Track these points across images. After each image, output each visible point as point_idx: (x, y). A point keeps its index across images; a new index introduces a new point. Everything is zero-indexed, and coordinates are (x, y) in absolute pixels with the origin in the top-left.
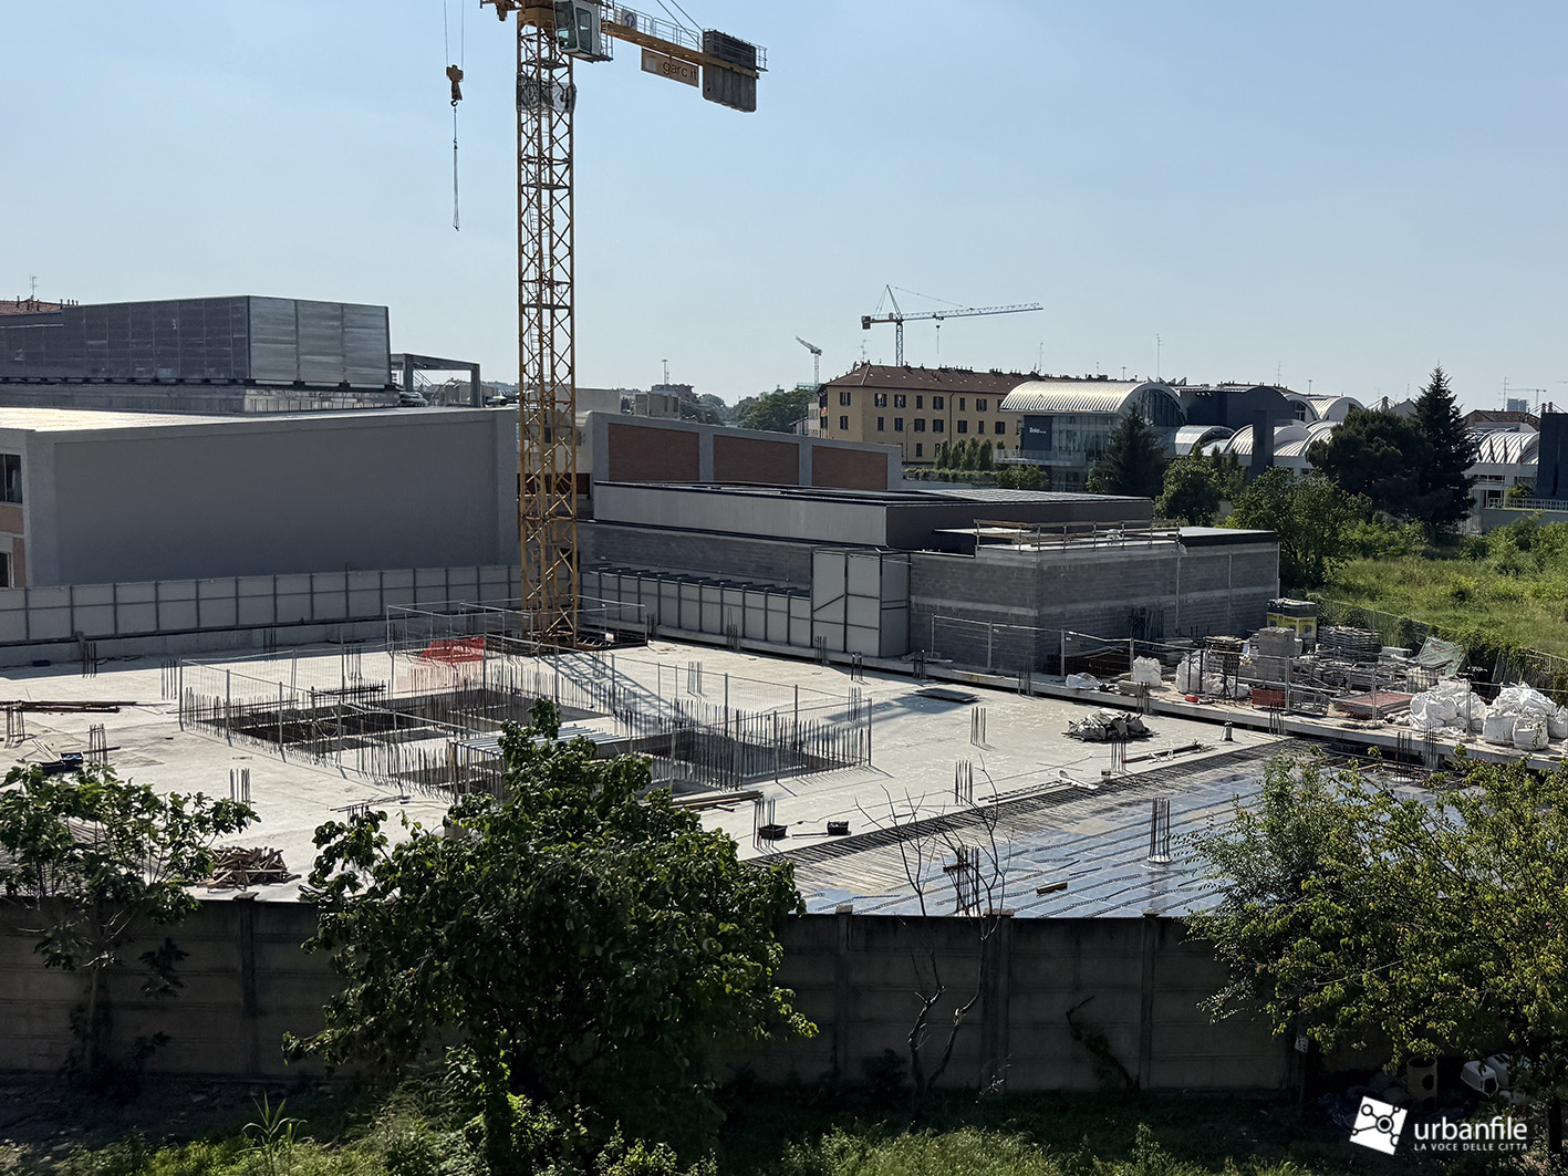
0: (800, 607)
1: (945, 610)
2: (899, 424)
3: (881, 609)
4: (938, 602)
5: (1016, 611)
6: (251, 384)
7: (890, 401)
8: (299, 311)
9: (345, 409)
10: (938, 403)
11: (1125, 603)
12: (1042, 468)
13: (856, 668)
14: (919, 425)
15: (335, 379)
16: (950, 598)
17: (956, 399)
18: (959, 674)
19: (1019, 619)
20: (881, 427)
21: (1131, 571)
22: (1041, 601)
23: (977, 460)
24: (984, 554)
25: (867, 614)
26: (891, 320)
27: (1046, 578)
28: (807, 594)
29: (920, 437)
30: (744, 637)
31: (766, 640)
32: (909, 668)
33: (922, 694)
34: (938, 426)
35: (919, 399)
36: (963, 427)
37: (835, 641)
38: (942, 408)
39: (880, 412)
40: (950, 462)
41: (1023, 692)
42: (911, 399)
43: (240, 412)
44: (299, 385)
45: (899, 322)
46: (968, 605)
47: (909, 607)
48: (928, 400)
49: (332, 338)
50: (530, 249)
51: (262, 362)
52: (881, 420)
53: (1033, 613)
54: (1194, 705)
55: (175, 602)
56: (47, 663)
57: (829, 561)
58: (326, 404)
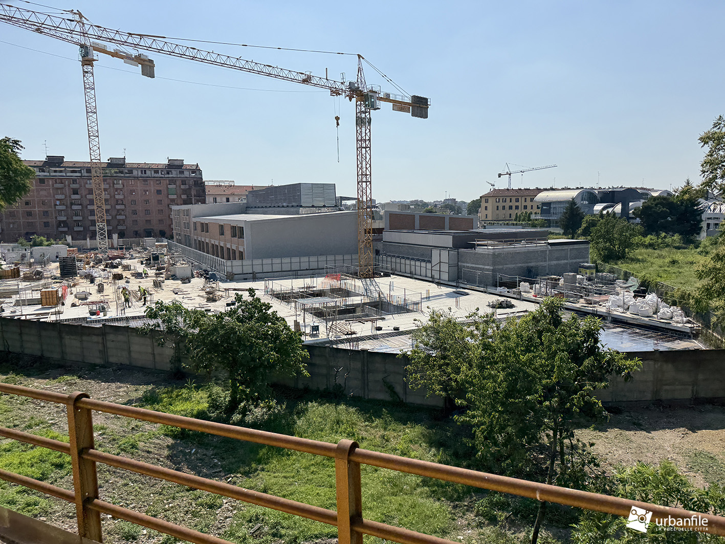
0: (429, 265)
1: (468, 267)
2: (504, 208)
3: (449, 267)
4: (465, 264)
5: (486, 267)
6: (301, 206)
7: (501, 200)
9: (326, 212)
10: (517, 200)
11: (526, 265)
12: (545, 220)
13: (439, 284)
14: (511, 208)
15: (322, 204)
16: (469, 263)
17: (523, 199)
18: (468, 286)
19: (488, 270)
20: (498, 209)
21: (528, 255)
22: (494, 264)
23: (527, 219)
24: (479, 250)
25: (445, 268)
26: (507, 174)
27: (496, 258)
28: (430, 262)
29: (510, 211)
30: (415, 274)
31: (421, 275)
32: (455, 284)
33: (454, 292)
34: (517, 207)
35: (511, 199)
36: (525, 207)
37: (437, 276)
38: (518, 201)
39: (498, 204)
40: (518, 219)
41: (485, 292)
42: (508, 199)
43: (299, 214)
44: (313, 206)
45: (510, 174)
46: (474, 265)
47: (458, 266)
48: (514, 199)
49: (321, 193)
50: (359, 166)
51: (305, 201)
52: (498, 207)
53: (491, 268)
54: (534, 298)
55: (257, 265)
56: (246, 279)
57: (435, 253)
58: (319, 211)
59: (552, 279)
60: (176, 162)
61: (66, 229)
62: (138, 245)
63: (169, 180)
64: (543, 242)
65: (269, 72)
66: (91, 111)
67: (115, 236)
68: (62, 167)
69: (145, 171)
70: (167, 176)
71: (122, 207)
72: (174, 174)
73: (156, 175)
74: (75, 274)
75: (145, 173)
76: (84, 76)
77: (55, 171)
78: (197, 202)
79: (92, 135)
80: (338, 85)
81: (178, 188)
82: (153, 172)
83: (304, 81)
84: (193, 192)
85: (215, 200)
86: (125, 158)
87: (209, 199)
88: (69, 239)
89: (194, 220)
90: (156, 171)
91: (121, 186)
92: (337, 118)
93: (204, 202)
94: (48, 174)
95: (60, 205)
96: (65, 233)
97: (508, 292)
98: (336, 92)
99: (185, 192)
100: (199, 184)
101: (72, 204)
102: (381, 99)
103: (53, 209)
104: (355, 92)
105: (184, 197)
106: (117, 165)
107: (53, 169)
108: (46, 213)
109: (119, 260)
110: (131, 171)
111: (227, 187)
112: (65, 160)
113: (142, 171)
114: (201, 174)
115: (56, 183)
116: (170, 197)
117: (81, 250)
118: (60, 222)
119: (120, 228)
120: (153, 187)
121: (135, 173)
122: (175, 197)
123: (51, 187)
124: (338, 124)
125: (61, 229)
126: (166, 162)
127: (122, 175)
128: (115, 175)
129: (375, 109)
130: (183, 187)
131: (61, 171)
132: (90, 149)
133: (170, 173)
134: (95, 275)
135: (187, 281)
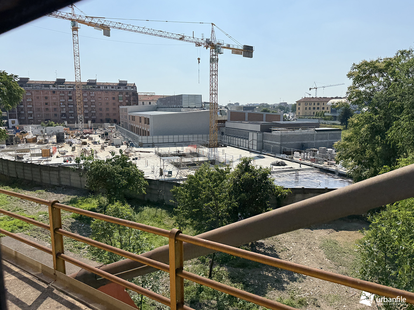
0: (247, 141)
1: (268, 143)
2: (310, 108)
3: (257, 142)
4: (267, 141)
5: (277, 143)
6: (182, 107)
7: (308, 104)
8: (189, 96)
9: (196, 110)
10: (318, 104)
11: (301, 142)
13: (251, 152)
14: (314, 108)
15: (194, 106)
16: (268, 140)
17: (322, 103)
18: (266, 153)
19: (277, 144)
20: (306, 109)
21: (303, 136)
22: (281, 141)
23: (323, 115)
24: (274, 133)
25: (255, 143)
26: (315, 88)
27: (282, 138)
28: (248, 139)
29: (314, 111)
30: (240, 146)
31: (243, 147)
32: (260, 152)
33: (258, 157)
34: (318, 108)
35: (314, 103)
36: (323, 108)
37: (251, 147)
38: (319, 105)
39: (306, 106)
40: (317, 115)
41: (274, 157)
42: (313, 104)
43: (181, 111)
44: (189, 107)
45: (316, 89)
46: (271, 142)
47: (263, 142)
48: (316, 103)
49: (193, 100)
50: (211, 85)
51: (184, 104)
52: (306, 108)
53: (280, 143)
54: (300, 161)
55: (155, 139)
56: (149, 146)
57: (251, 134)
58: (192, 110)
59: (313, 150)
60: (123, 82)
61: (65, 118)
62: (101, 127)
63: (119, 92)
64: (313, 129)
65: (161, 35)
66: (76, 55)
67: (90, 122)
68: (64, 85)
69: (107, 87)
70: (118, 90)
71: (94, 106)
72: (122, 88)
73: (112, 89)
74: (64, 141)
75: (107, 88)
76: (73, 36)
77: (61, 87)
78: (134, 104)
79: (77, 68)
80: (200, 41)
81: (124, 96)
82: (111, 88)
83: (181, 39)
84: (132, 99)
85: (143, 103)
86: (96, 80)
87: (140, 103)
88: (66, 122)
89: (129, 114)
90: (113, 87)
91: (94, 95)
92: (199, 59)
93: (137, 104)
94: (57, 89)
95: (63, 105)
96: (65, 120)
97: (287, 157)
98: (198, 45)
99: (127, 99)
100: (135, 94)
101: (68, 104)
102: (224, 47)
103: (59, 107)
104: (209, 44)
105: (127, 101)
106: (92, 83)
107: (60, 86)
108: (55, 109)
109: (88, 135)
110: (99, 87)
111: (150, 96)
112: (66, 81)
113: (105, 87)
114: (136, 89)
115: (61, 93)
116: (120, 101)
117: (71, 129)
118: (63, 114)
119: (93, 117)
120: (110, 95)
121: (101, 88)
122: (122, 101)
123: (58, 96)
124: (199, 62)
125: (62, 118)
126: (118, 82)
127: (95, 89)
128: (91, 89)
129: (220, 54)
130: (126, 96)
131: (63, 87)
132: (76, 75)
133: (120, 88)
134: (73, 142)
135: (118, 146)
